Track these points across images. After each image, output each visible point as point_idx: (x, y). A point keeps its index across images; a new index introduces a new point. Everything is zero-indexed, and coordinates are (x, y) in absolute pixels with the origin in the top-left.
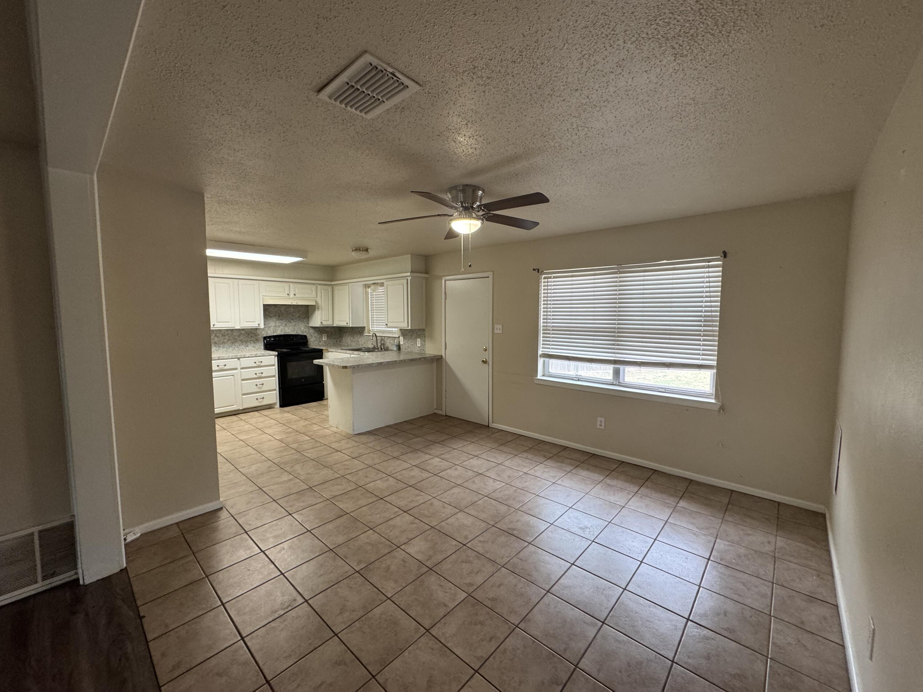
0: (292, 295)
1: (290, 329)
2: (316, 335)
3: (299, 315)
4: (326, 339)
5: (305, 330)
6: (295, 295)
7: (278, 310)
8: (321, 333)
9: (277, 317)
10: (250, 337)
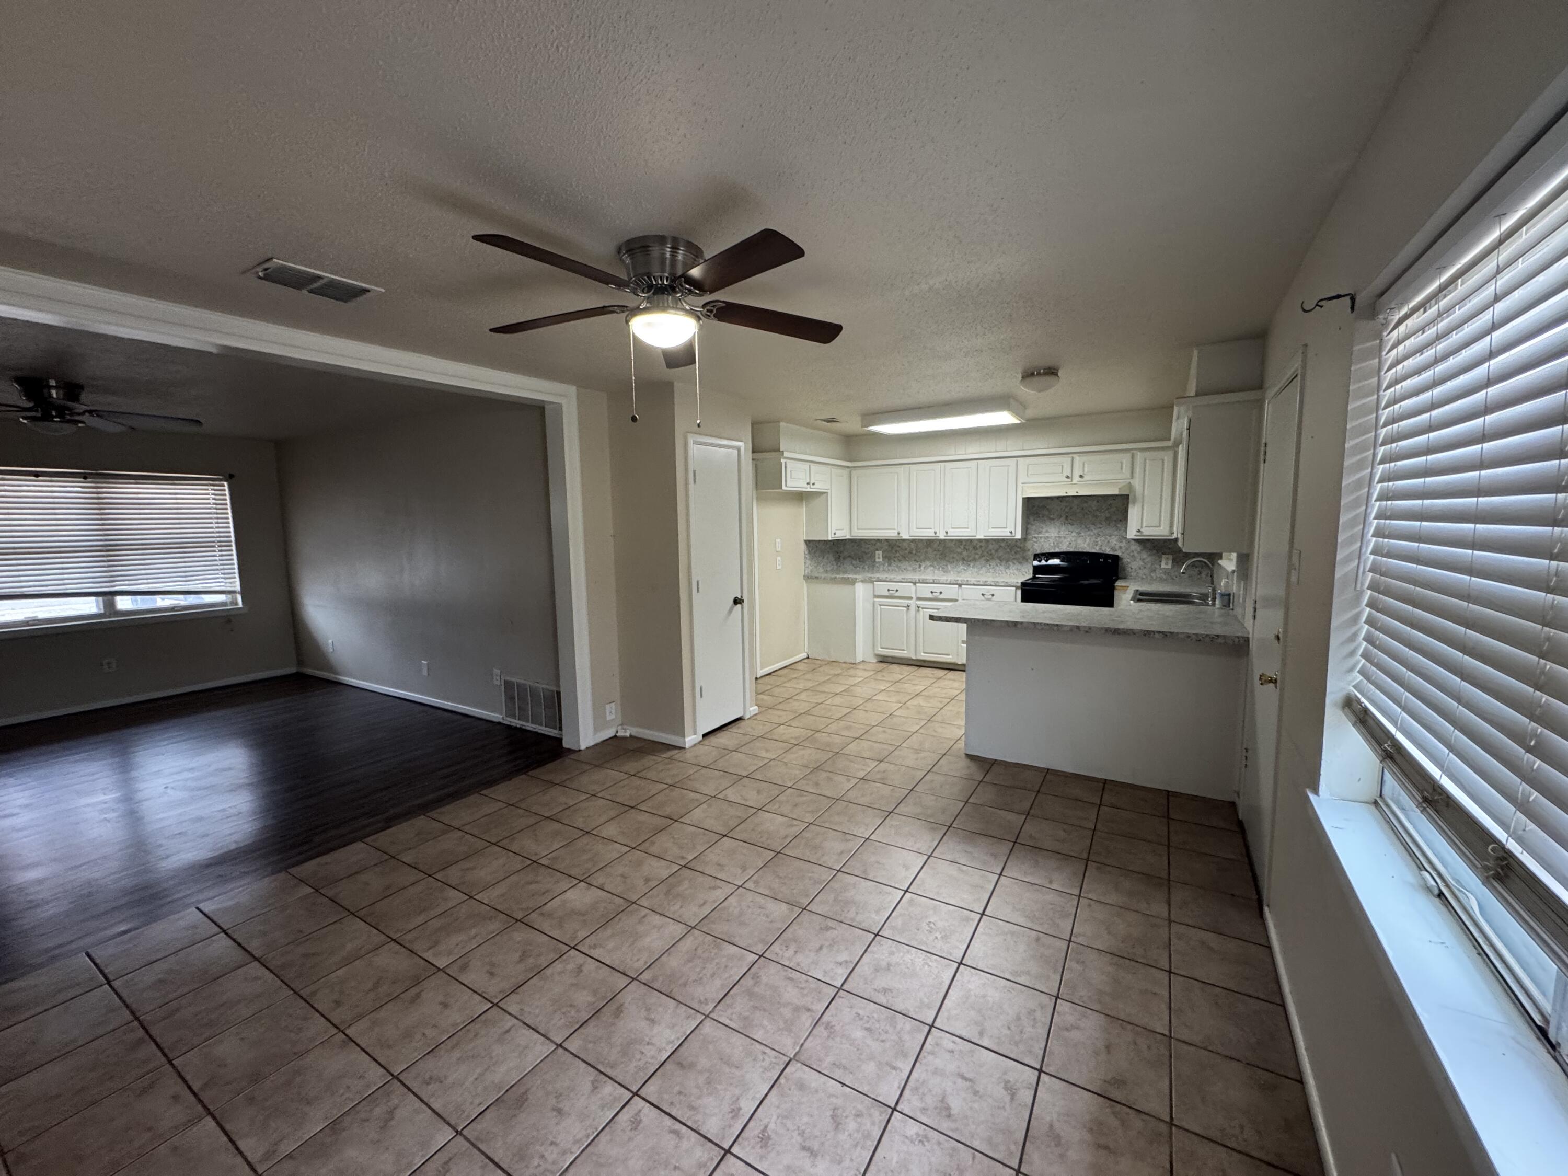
0: (1076, 479)
1: (1088, 541)
2: (1144, 555)
3: (1108, 515)
4: (1169, 566)
5: (1119, 544)
6: (1081, 476)
7: (1066, 507)
8: (1158, 551)
9: (1063, 519)
10: (1013, 552)
